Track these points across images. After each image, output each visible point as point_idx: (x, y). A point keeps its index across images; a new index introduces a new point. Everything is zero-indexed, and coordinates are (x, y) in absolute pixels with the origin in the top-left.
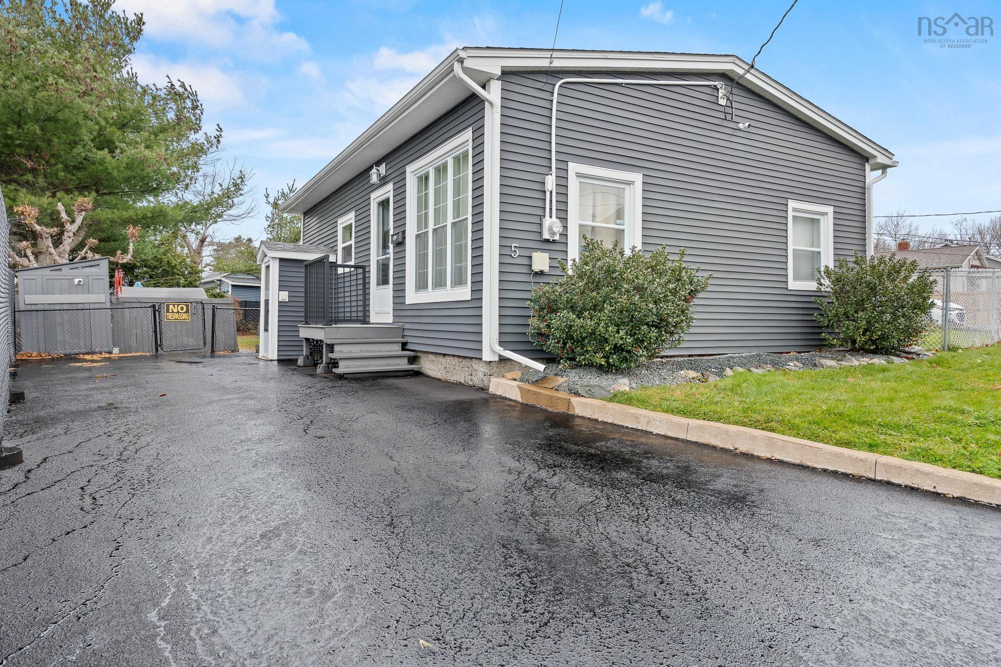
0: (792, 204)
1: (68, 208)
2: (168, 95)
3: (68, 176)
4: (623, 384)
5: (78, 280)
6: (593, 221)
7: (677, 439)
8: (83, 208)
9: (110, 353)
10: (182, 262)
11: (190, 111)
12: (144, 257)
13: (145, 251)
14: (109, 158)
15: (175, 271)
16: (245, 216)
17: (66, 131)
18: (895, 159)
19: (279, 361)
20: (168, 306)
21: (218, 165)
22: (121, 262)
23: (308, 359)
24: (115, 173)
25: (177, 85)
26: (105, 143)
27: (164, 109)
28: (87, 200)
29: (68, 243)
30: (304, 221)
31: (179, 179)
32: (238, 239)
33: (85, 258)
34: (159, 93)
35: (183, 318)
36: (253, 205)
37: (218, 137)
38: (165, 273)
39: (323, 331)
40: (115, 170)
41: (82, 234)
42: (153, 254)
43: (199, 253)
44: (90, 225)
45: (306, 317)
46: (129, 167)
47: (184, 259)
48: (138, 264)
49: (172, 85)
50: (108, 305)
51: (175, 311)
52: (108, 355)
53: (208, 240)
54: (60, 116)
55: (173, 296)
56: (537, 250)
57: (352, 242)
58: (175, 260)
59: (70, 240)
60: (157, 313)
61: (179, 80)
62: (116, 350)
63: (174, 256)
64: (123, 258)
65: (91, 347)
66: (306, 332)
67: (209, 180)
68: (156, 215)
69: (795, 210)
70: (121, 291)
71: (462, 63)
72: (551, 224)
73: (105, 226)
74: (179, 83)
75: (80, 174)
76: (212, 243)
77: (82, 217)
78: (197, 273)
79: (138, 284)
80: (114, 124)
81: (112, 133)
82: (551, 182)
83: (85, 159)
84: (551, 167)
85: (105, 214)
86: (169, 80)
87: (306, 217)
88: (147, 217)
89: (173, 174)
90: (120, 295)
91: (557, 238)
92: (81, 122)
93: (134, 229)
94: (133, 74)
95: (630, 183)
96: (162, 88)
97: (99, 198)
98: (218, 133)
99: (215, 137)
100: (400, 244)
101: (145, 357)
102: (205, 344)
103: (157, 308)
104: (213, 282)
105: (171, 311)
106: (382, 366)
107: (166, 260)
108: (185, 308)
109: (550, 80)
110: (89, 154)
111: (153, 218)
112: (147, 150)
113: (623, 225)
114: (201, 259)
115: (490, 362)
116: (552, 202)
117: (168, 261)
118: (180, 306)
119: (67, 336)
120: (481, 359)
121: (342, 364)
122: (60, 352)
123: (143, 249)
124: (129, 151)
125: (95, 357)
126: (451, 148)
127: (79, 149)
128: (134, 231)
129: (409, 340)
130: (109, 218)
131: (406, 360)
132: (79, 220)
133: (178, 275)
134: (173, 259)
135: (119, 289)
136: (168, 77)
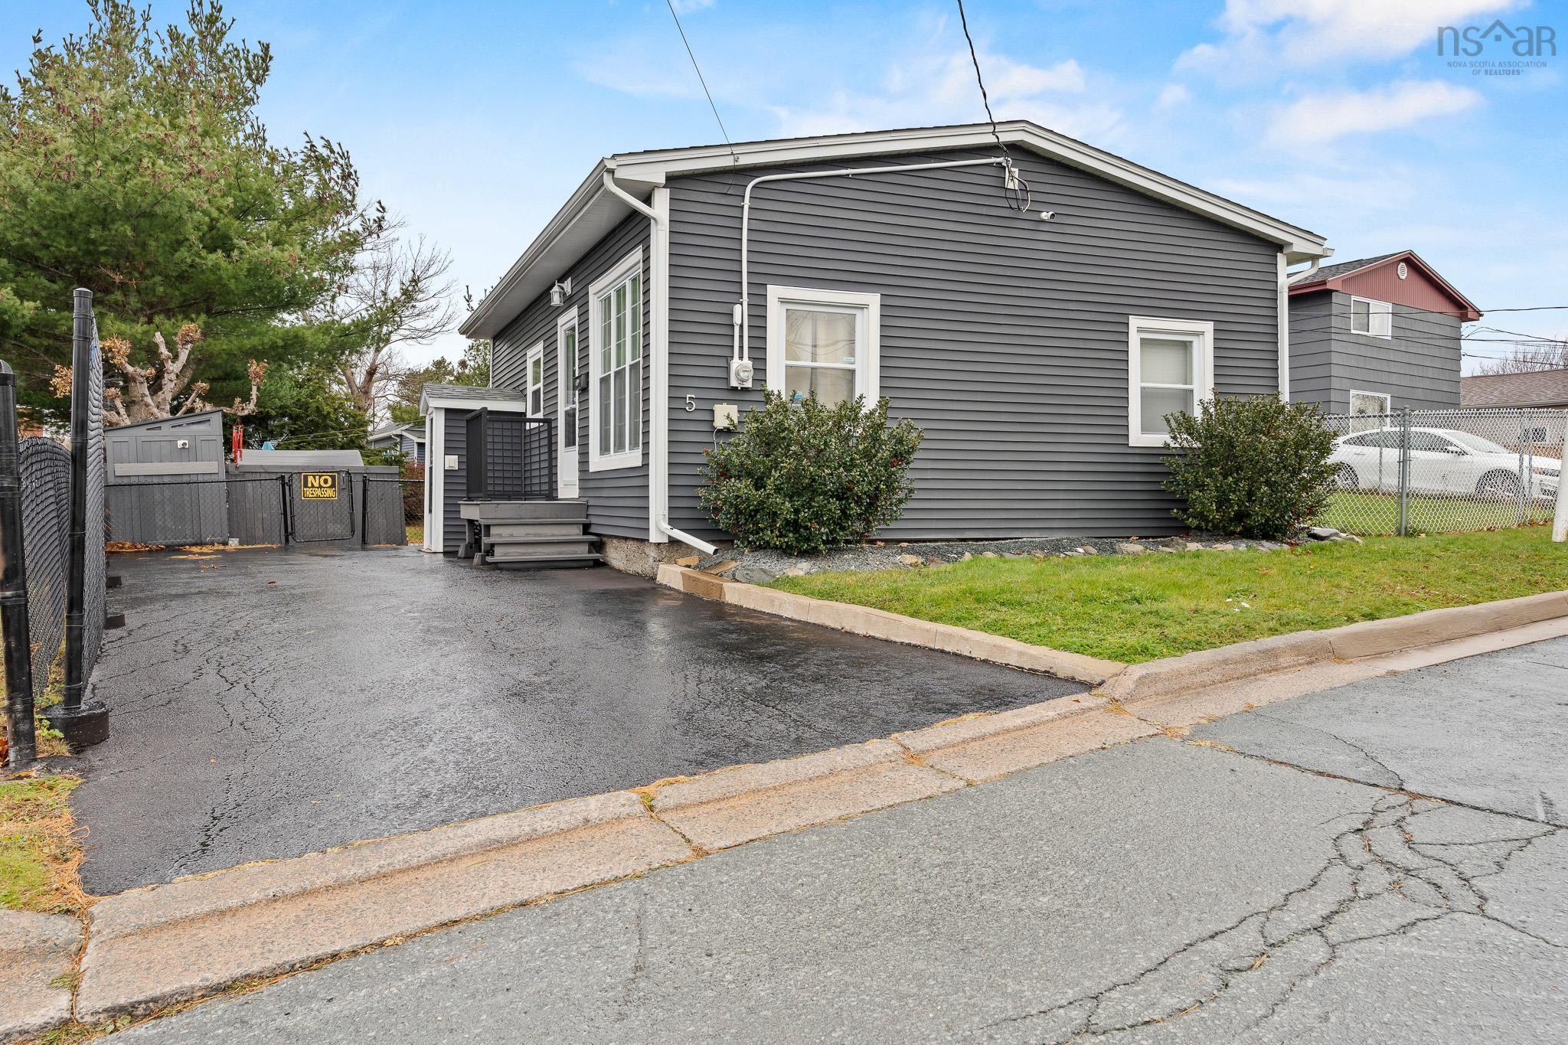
0: (1135, 322)
1: (168, 338)
2: (306, 162)
3: (169, 291)
4: (800, 568)
5: (183, 441)
6: (814, 360)
7: (800, 621)
8: (188, 339)
9: (225, 544)
10: (339, 408)
11: (340, 181)
12: (278, 403)
13: (282, 393)
14: (224, 264)
15: (328, 422)
16: (437, 330)
17: (166, 228)
18: (1327, 244)
19: (445, 553)
20: (306, 478)
21: (396, 247)
22: (239, 414)
23: (471, 547)
24: (232, 285)
25: (319, 145)
26: (219, 241)
27: (301, 183)
28: (191, 328)
29: (170, 387)
30: (494, 349)
31: (321, 288)
32: (440, 364)
33: (191, 410)
34: (293, 159)
35: (327, 495)
36: (449, 313)
37: (380, 221)
38: (315, 426)
39: (477, 508)
40: (233, 281)
41: (189, 373)
42: (292, 398)
43: (367, 393)
44: (200, 360)
45: (468, 491)
46: (252, 272)
47: (341, 403)
48: (274, 413)
49: (312, 146)
50: (223, 477)
51: (316, 485)
52: (221, 547)
53: (381, 370)
54: (158, 210)
55: (314, 462)
56: (721, 401)
57: (541, 385)
58: (327, 405)
59: (173, 385)
60: (287, 488)
61: (322, 138)
62: (234, 543)
63: (325, 399)
64: (243, 409)
65: (199, 536)
66: (469, 512)
67: (381, 273)
68: (289, 342)
69: (1140, 330)
70: (241, 456)
71: (613, 173)
72: (741, 368)
73: (219, 361)
74: (323, 142)
75: (185, 288)
76: (387, 377)
77: (187, 352)
78: (362, 426)
79: (270, 444)
80: (231, 211)
81: (229, 226)
82: (740, 313)
83: (191, 266)
84: (741, 293)
85: (221, 345)
86: (307, 140)
87: (497, 344)
88: (277, 346)
89: (314, 281)
90: (239, 462)
91: (749, 384)
92: (185, 216)
93: (258, 365)
94: (259, 128)
95: (862, 307)
96: (298, 151)
97: (211, 320)
98: (380, 215)
99: (375, 220)
100: (585, 390)
101: (271, 551)
102: (353, 531)
103: (287, 481)
104: (389, 438)
105: (310, 485)
106: (553, 554)
107: (314, 405)
108: (330, 480)
109: (740, 180)
110: (197, 260)
111: (284, 347)
112: (275, 248)
113: (853, 363)
114: (369, 402)
115: (659, 544)
116: (742, 339)
117: (317, 407)
118: (323, 477)
119: (169, 520)
120: (648, 540)
121: (497, 550)
122: (161, 542)
123: (277, 391)
124: (251, 251)
125: (205, 549)
126: (628, 267)
127: (183, 253)
128: (258, 370)
129: (593, 520)
130: (223, 350)
131: (586, 548)
132: (183, 356)
133: (333, 428)
134: (324, 404)
135: (238, 454)
136: (306, 134)
